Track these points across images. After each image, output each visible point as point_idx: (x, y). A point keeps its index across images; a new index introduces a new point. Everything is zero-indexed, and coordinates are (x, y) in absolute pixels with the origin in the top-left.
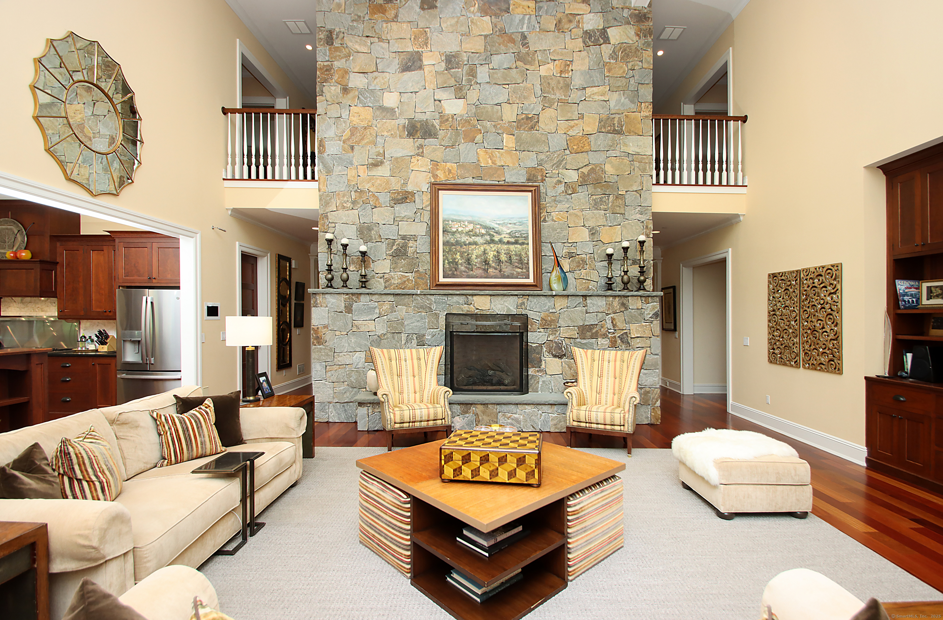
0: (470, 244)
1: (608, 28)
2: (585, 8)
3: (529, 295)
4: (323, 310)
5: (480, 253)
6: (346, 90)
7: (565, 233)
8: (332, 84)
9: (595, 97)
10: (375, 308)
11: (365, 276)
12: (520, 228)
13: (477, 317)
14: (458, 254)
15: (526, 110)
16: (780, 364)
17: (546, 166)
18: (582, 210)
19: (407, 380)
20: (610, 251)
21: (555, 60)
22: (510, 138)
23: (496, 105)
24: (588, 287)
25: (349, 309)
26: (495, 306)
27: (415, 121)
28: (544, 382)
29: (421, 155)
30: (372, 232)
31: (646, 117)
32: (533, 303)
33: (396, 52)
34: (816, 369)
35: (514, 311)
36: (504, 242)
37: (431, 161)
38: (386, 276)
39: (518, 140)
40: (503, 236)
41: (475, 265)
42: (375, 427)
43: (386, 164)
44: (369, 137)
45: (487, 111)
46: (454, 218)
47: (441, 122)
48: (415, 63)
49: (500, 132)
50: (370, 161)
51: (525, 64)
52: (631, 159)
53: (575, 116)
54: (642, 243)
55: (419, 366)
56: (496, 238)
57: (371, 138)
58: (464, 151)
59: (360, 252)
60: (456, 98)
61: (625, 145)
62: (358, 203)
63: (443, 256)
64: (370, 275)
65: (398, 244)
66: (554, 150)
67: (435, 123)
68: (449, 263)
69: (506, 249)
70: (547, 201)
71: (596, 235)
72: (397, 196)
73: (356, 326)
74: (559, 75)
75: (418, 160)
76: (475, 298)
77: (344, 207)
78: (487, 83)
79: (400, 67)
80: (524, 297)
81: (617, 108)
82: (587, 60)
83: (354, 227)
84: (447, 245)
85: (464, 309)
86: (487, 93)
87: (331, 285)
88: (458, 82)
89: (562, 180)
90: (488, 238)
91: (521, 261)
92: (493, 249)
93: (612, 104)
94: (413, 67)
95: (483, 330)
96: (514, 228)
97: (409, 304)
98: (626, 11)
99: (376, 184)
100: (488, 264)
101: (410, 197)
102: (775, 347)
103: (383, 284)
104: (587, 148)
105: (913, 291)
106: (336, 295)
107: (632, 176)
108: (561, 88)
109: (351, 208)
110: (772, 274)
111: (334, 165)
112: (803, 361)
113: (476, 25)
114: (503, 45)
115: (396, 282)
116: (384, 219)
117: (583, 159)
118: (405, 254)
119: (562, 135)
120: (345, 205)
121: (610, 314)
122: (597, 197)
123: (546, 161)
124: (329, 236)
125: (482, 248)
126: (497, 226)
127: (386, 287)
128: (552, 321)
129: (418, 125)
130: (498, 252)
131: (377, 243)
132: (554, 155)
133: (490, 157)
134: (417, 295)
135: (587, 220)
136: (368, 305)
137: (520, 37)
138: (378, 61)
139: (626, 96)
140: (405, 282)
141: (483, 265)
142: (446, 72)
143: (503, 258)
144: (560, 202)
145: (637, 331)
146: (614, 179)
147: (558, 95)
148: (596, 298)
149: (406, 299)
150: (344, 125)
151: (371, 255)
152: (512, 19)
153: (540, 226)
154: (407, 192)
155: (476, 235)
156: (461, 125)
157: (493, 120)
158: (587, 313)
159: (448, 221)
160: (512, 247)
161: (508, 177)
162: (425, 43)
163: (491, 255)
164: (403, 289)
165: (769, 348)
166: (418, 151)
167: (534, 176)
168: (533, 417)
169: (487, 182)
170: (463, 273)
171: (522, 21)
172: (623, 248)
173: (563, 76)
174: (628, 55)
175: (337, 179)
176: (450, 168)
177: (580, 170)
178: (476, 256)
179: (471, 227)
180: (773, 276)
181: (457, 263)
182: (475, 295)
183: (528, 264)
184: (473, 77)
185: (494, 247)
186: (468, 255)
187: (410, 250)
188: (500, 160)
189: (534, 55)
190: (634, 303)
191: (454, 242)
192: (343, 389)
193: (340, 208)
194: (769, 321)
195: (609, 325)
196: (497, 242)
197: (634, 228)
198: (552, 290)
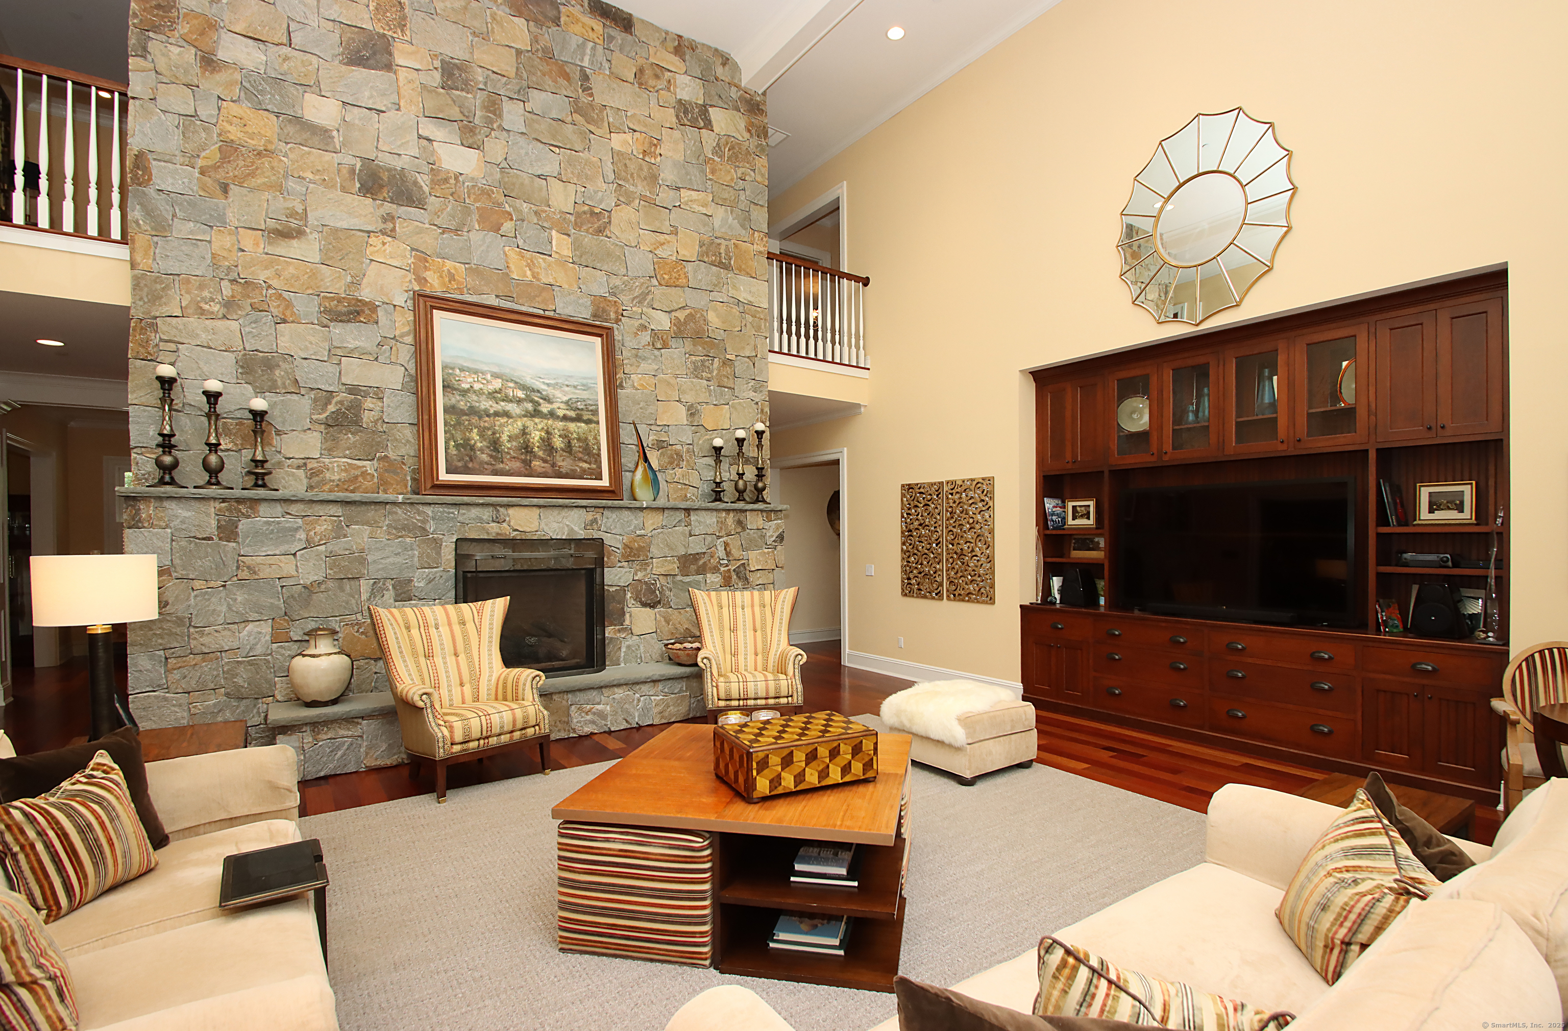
0: (497, 414)
1: (711, 106)
2: (678, 63)
3: (604, 507)
4: (157, 534)
5: (516, 431)
6: (209, 62)
7: (651, 409)
8: (172, 40)
9: (694, 206)
10: (297, 529)
11: (264, 462)
12: (585, 395)
13: (515, 544)
14: (475, 430)
15: (590, 198)
16: (917, 597)
17: (622, 297)
18: (676, 376)
19: (445, 663)
20: (718, 442)
21: (635, 131)
22: (564, 239)
23: (539, 176)
24: (686, 496)
25: (228, 532)
26: (547, 525)
27: (377, 165)
28: (628, 647)
29: (392, 233)
30: (277, 372)
31: (760, 252)
32: (611, 520)
33: (334, 21)
34: (963, 600)
35: (581, 534)
36: (558, 417)
37: (413, 249)
38: (312, 464)
39: (577, 246)
40: (555, 406)
41: (508, 453)
42: (321, 770)
43: (311, 237)
44: (269, 174)
45: (522, 184)
46: (465, 364)
47: (432, 181)
48: (378, 56)
49: (545, 225)
50: (271, 224)
51: (588, 123)
52: (741, 309)
53: (666, 228)
54: (760, 434)
55: (466, 636)
56: (545, 408)
57: (273, 178)
58: (480, 246)
59: (251, 411)
60: (462, 145)
61: (735, 287)
62: (240, 307)
63: (446, 432)
64: (273, 459)
65: (341, 402)
66: (636, 274)
67: (419, 180)
68: (457, 446)
69: (561, 428)
70: (624, 355)
71: (696, 417)
72: (337, 306)
73: (248, 567)
74: (641, 156)
75: (384, 244)
76: (511, 511)
77: (202, 312)
78: (522, 133)
79: (343, 54)
80: (598, 510)
81: (723, 230)
82: (681, 146)
83: (231, 357)
84: (453, 414)
85: (491, 530)
86: (523, 152)
87: (172, 478)
88: (467, 117)
89: (647, 324)
90: (530, 406)
91: (587, 450)
92: (540, 427)
93: (717, 222)
94: (372, 62)
95: (525, 567)
96: (575, 393)
97: (376, 522)
98: (734, 89)
99: (286, 274)
100: (532, 452)
101: (367, 312)
102: (911, 576)
103: (305, 481)
104: (683, 281)
105: (1059, 510)
106: (193, 503)
107: (744, 335)
108: (645, 179)
109: (220, 316)
110: (909, 485)
111: (174, 216)
112: (948, 591)
113: (502, 26)
114: (551, 77)
115: (336, 477)
116: (307, 348)
117: (678, 297)
118: (357, 422)
119: (647, 254)
120: (206, 307)
121: (722, 537)
122: (698, 358)
123: (623, 290)
124: (166, 370)
125: (519, 424)
126: (544, 387)
127: (310, 487)
128: (641, 549)
129: (385, 176)
130: (548, 432)
131: (289, 396)
132: (634, 283)
133: (528, 265)
134: (394, 503)
135: (684, 392)
136: (278, 523)
137: (578, 73)
138: (293, 26)
139: (734, 215)
140: (356, 477)
141: (522, 454)
142: (442, 90)
143: (558, 443)
144: (644, 359)
145: (758, 561)
146: (720, 335)
147: (640, 188)
148: (703, 512)
149: (371, 513)
150: (203, 135)
151: (275, 419)
152: (564, 39)
153: (616, 395)
154: (360, 301)
155: (507, 399)
156: (473, 197)
157: (533, 201)
158: (691, 535)
159: (453, 369)
160: (572, 426)
161: (561, 305)
162: (399, 23)
163: (536, 436)
164: (353, 491)
165: (902, 578)
166: (384, 226)
167: (604, 310)
168: (627, 706)
169: (524, 309)
170: (486, 466)
171: (581, 47)
172: (737, 439)
173: (647, 159)
174: (737, 157)
175: (183, 248)
176: (453, 271)
177: (674, 314)
178: (509, 437)
179: (497, 384)
180: (908, 488)
181: (472, 448)
182: (513, 506)
183: (599, 455)
184: (495, 115)
185: (541, 423)
186: (494, 433)
187: (367, 418)
188: (547, 274)
189: (601, 111)
190: (754, 521)
191: (466, 408)
192: (214, 705)
193: (190, 311)
194: (903, 544)
195: (721, 553)
196: (546, 415)
197: (746, 410)
198: (635, 500)
